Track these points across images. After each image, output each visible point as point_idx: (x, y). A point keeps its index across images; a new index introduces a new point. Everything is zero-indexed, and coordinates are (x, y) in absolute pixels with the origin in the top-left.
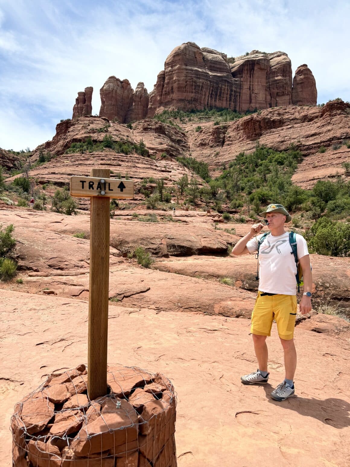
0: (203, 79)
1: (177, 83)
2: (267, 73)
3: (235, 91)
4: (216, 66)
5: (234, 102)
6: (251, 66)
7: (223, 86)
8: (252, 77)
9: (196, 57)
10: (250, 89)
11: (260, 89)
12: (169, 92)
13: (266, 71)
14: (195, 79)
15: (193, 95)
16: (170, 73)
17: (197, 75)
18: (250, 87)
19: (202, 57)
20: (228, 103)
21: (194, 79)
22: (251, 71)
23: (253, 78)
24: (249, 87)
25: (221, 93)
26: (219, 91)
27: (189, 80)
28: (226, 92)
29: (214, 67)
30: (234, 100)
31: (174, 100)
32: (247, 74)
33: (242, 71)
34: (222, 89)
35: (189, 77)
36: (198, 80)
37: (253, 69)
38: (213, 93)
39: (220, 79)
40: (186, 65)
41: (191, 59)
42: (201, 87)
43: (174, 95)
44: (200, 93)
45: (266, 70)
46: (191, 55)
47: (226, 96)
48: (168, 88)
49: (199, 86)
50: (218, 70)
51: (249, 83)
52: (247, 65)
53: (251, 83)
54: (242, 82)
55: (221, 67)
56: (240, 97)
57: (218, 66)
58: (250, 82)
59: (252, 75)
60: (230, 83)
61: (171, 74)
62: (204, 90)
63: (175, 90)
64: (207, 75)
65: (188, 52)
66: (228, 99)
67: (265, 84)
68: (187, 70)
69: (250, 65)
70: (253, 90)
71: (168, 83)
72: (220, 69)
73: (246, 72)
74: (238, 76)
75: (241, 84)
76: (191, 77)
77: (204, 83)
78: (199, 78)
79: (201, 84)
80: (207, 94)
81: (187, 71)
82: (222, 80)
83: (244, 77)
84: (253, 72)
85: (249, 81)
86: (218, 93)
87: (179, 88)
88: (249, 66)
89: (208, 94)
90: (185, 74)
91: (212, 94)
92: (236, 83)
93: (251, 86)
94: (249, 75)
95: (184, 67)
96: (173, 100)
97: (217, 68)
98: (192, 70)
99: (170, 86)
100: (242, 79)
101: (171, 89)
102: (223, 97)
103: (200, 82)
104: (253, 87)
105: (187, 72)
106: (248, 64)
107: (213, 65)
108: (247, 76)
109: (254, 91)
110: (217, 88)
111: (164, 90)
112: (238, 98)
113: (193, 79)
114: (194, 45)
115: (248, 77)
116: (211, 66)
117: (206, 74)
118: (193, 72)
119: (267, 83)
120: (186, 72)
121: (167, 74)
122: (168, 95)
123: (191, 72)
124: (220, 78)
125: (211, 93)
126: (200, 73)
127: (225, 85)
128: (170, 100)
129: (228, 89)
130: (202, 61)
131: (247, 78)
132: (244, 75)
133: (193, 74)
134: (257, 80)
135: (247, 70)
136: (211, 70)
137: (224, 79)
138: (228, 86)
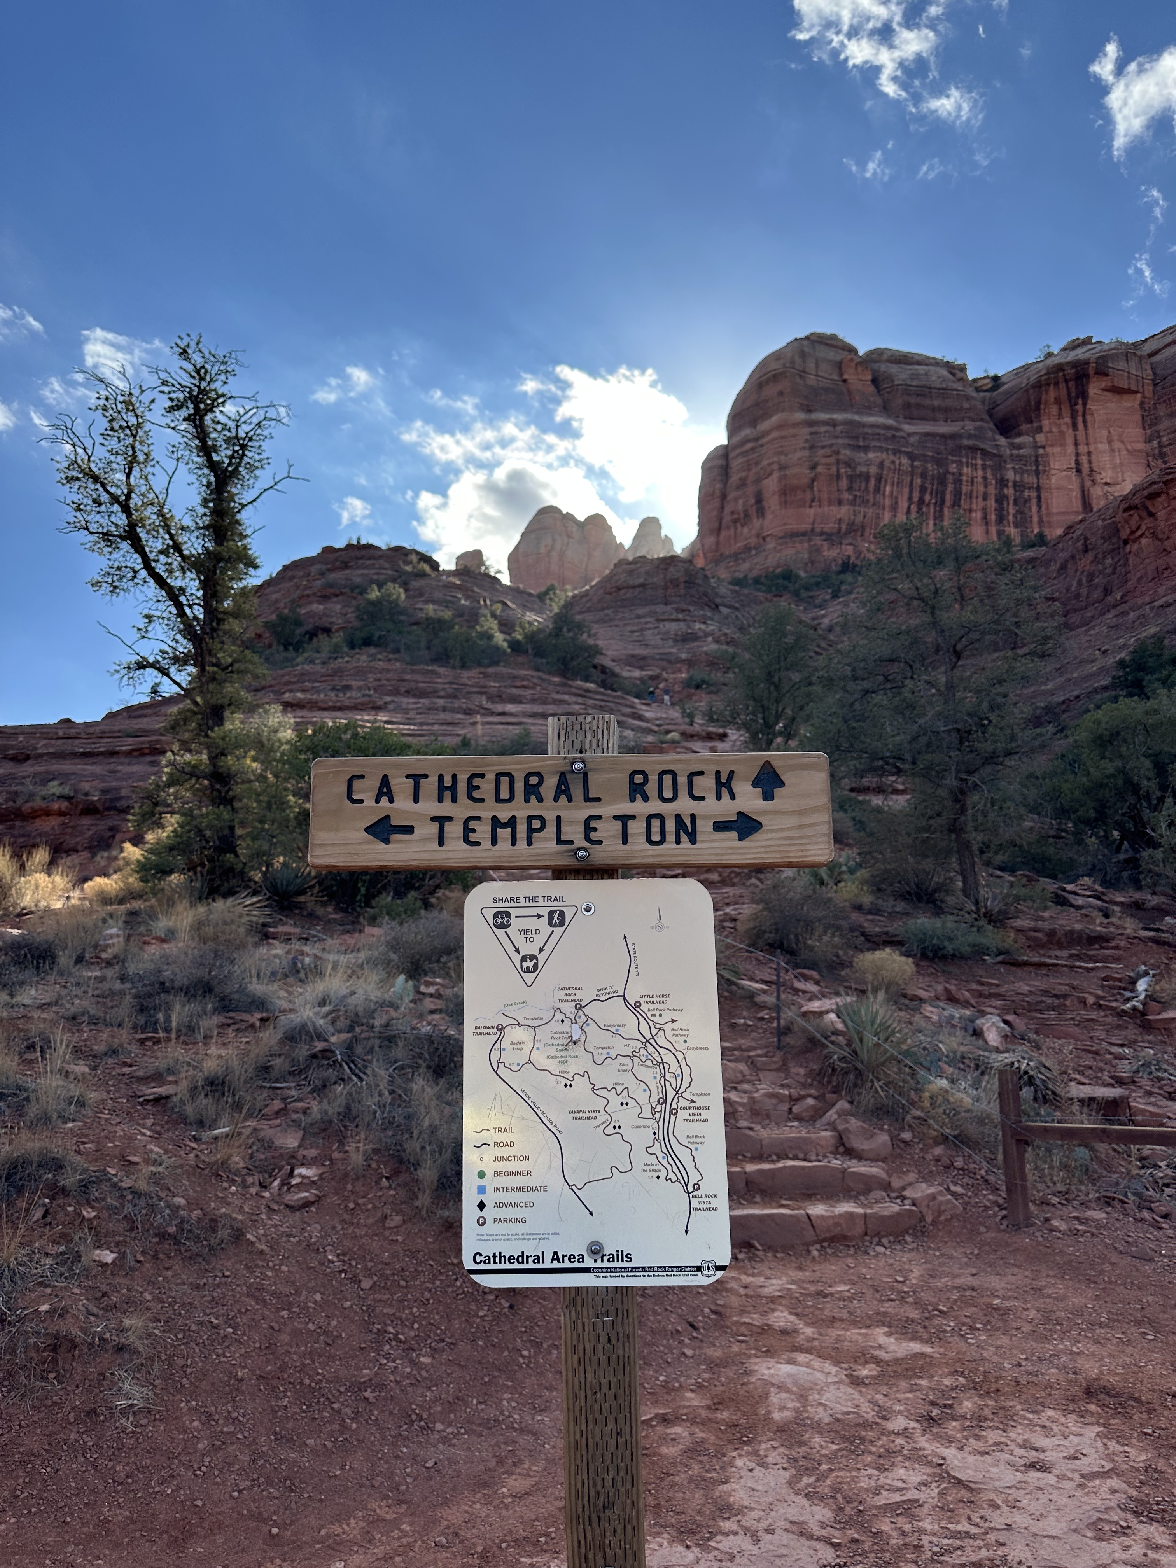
0: (881, 449)
1: (776, 475)
2: (1142, 403)
3: (1015, 483)
4: (927, 402)
5: (1016, 526)
6: (1071, 384)
7: (965, 470)
8: (1080, 425)
9: (845, 381)
10: (1079, 471)
11: (1121, 464)
12: (747, 515)
13: (1139, 396)
14: (846, 453)
15: (844, 511)
16: (749, 446)
17: (856, 438)
18: (1077, 463)
19: (870, 377)
20: (993, 530)
21: (843, 451)
22: (1077, 404)
23: (1086, 426)
24: (1073, 465)
25: (958, 494)
26: (950, 488)
27: (824, 461)
28: (981, 489)
29: (919, 406)
30: (1015, 516)
31: (768, 539)
32: (1060, 416)
33: (1038, 408)
34: (961, 481)
35: (823, 447)
36: (861, 456)
37: (1084, 395)
38: (927, 498)
39: (951, 444)
40: (810, 411)
41: (826, 390)
42: (873, 482)
43: (766, 522)
44: (872, 500)
45: (1137, 392)
46: (826, 375)
47: (981, 504)
48: (741, 502)
49: (867, 477)
50: (940, 416)
51: (1071, 449)
52: (1057, 384)
53: (1083, 449)
54: (1043, 447)
55: (949, 403)
56: (1039, 506)
57: (936, 403)
58: (1076, 444)
59: (1080, 419)
60: (994, 455)
61: (753, 449)
62: (888, 489)
63: (772, 503)
64: (894, 436)
65: (813, 365)
66: (993, 517)
67: (1141, 446)
68: (811, 424)
69: (1067, 381)
70: (1092, 471)
71: (743, 483)
72: (947, 410)
73: (1054, 410)
74: (1024, 427)
75: (1037, 456)
76: (831, 446)
77: (887, 464)
78: (866, 449)
79: (873, 470)
80: (903, 504)
81: (814, 429)
82: (960, 447)
83: (1046, 428)
84: (1085, 404)
85: (1070, 440)
86: (948, 498)
87: (786, 493)
88: (1062, 385)
89: (906, 505)
90: (806, 441)
91: (921, 501)
92: (1018, 456)
93: (1084, 459)
94: (1068, 420)
95: (801, 416)
96: (764, 539)
97: (934, 409)
98: (834, 424)
99: (750, 490)
100: (1040, 438)
101: (753, 501)
102: (971, 511)
103: (869, 464)
104: (1090, 462)
105: (816, 433)
106: (1061, 379)
107: (913, 400)
108: (1059, 426)
109: (1098, 477)
110: (942, 481)
111: (727, 510)
112: (1034, 509)
113: (838, 453)
114: (833, 342)
115: (1064, 428)
116: (907, 406)
117: (889, 434)
118: (839, 428)
119: (1150, 441)
120: (811, 434)
121: (738, 451)
122: (743, 526)
123: (831, 429)
124: (949, 442)
125: (916, 499)
126: (866, 430)
127: (975, 467)
128: (753, 541)
129: (985, 478)
130: (872, 389)
131: (1061, 433)
132: (1046, 423)
133: (837, 437)
134: (1105, 433)
135: (1058, 401)
136: (910, 418)
137: (966, 442)
138: (984, 467)
